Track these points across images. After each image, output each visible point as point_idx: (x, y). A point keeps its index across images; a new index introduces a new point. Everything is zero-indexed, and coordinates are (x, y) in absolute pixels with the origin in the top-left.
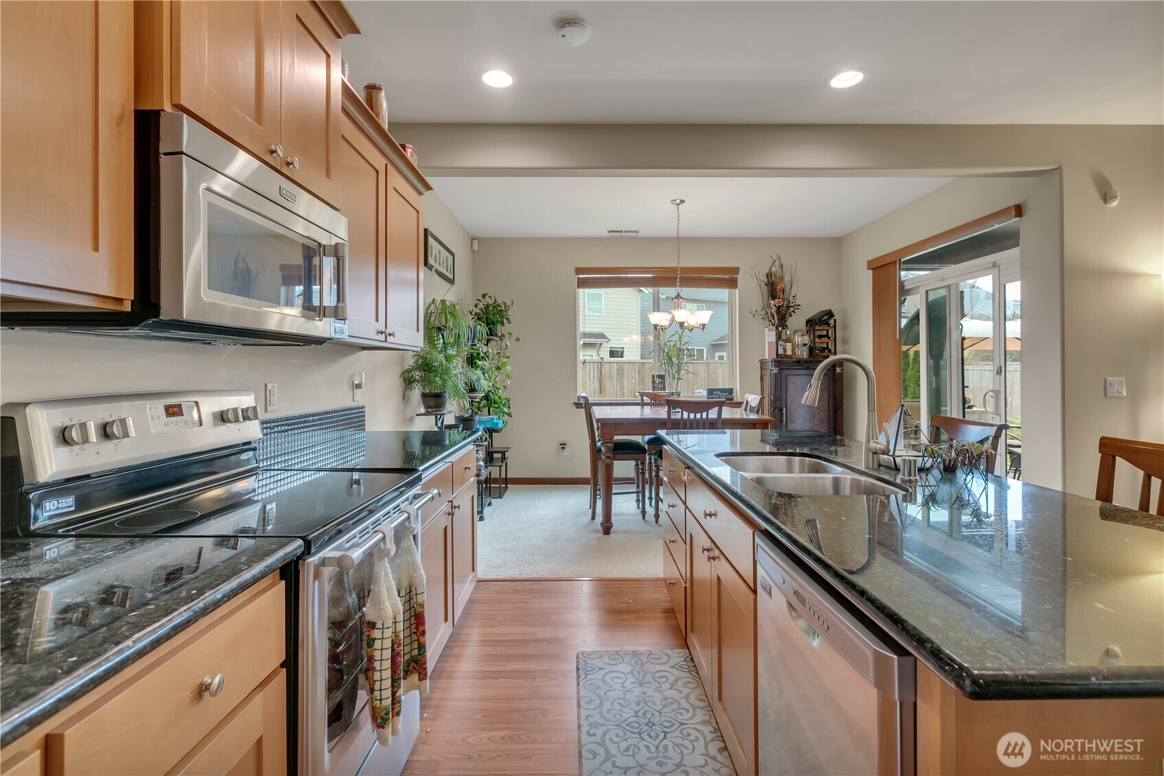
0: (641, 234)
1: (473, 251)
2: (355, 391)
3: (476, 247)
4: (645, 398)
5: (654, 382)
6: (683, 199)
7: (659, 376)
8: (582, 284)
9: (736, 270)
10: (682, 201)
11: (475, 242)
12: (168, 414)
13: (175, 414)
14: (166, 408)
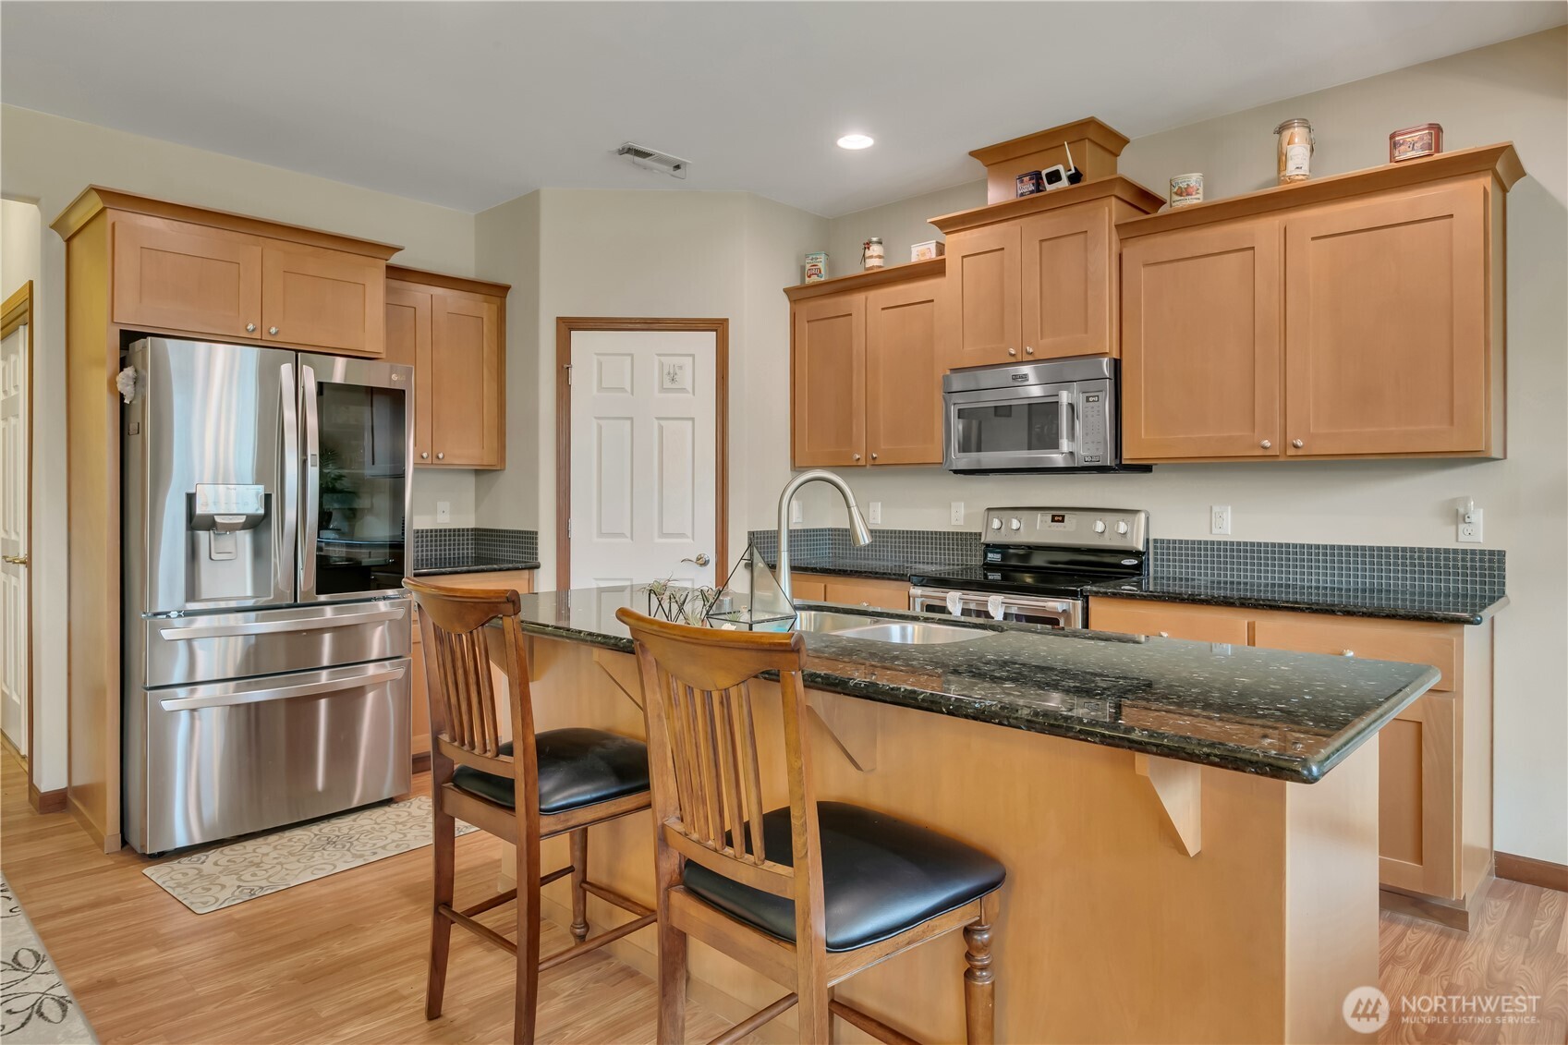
12: (1053, 520)
13: (1058, 521)
14: (1053, 516)
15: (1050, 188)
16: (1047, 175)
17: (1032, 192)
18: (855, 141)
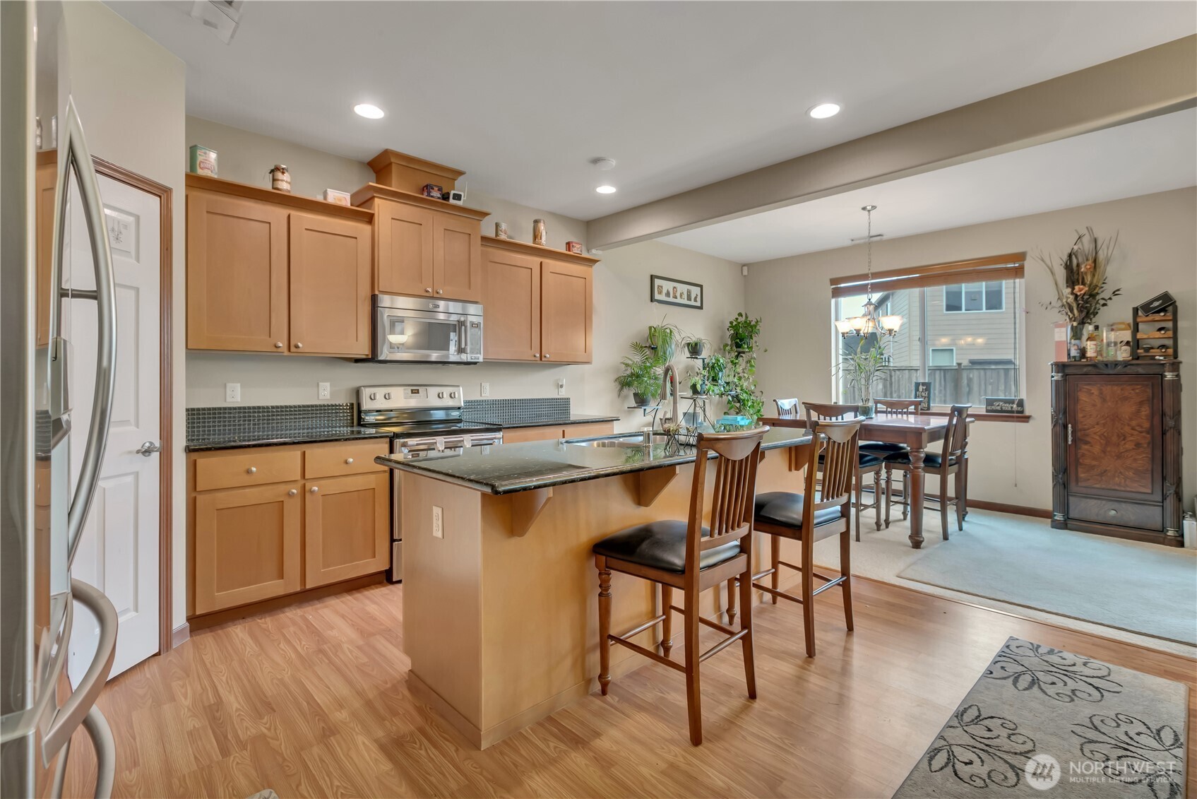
0: (884, 238)
1: (745, 276)
2: (560, 389)
3: (745, 273)
4: (879, 405)
5: (917, 390)
6: (874, 205)
7: (923, 384)
8: (837, 293)
9: (1021, 257)
10: (874, 207)
11: (745, 269)
12: (412, 393)
13: (415, 393)
14: (412, 390)
15: (452, 201)
16: (454, 194)
17: (439, 198)
18: (369, 111)
